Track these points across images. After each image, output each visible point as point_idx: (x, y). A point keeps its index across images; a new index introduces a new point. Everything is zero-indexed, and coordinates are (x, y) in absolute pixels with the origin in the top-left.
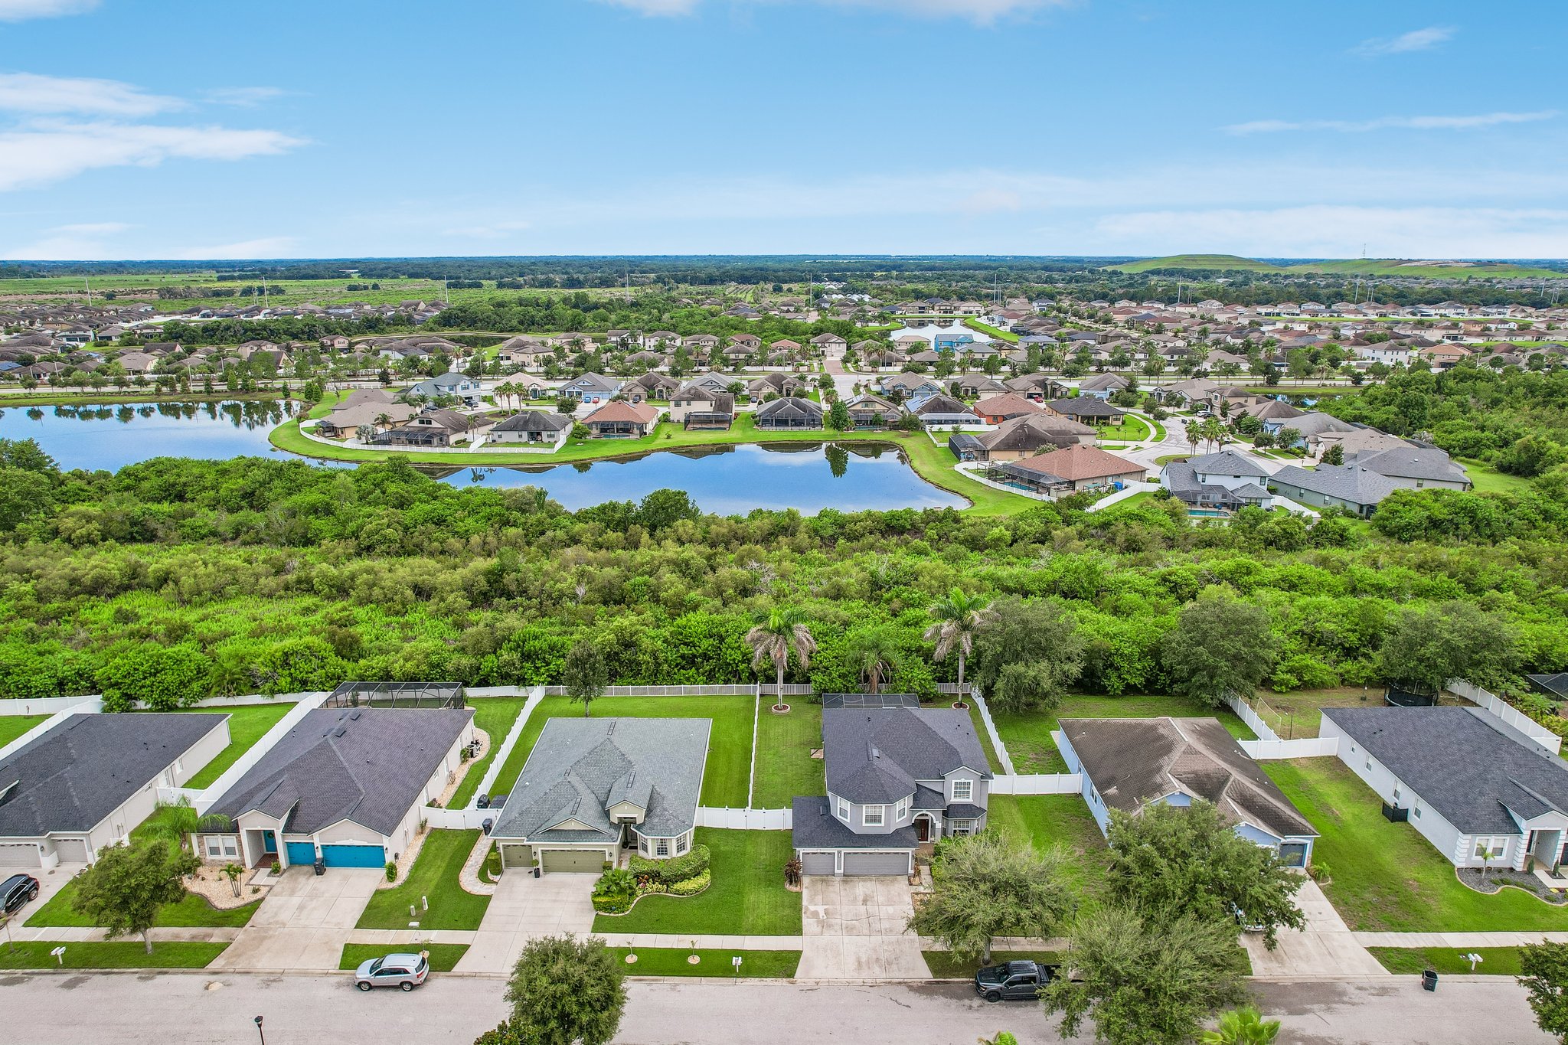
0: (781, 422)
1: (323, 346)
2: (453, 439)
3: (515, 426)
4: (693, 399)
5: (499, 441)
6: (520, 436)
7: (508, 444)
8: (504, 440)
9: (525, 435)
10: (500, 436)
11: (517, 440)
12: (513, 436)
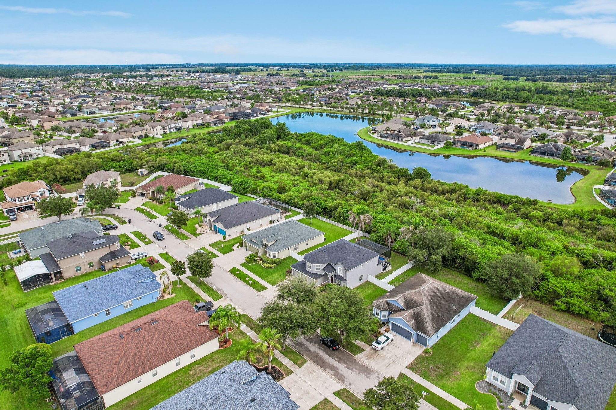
0: (543, 153)
1: (416, 101)
2: (405, 139)
3: (428, 138)
4: (508, 138)
5: (421, 142)
6: (428, 142)
7: (423, 144)
8: (422, 142)
9: (430, 141)
10: (421, 141)
11: (427, 143)
12: (425, 141)
